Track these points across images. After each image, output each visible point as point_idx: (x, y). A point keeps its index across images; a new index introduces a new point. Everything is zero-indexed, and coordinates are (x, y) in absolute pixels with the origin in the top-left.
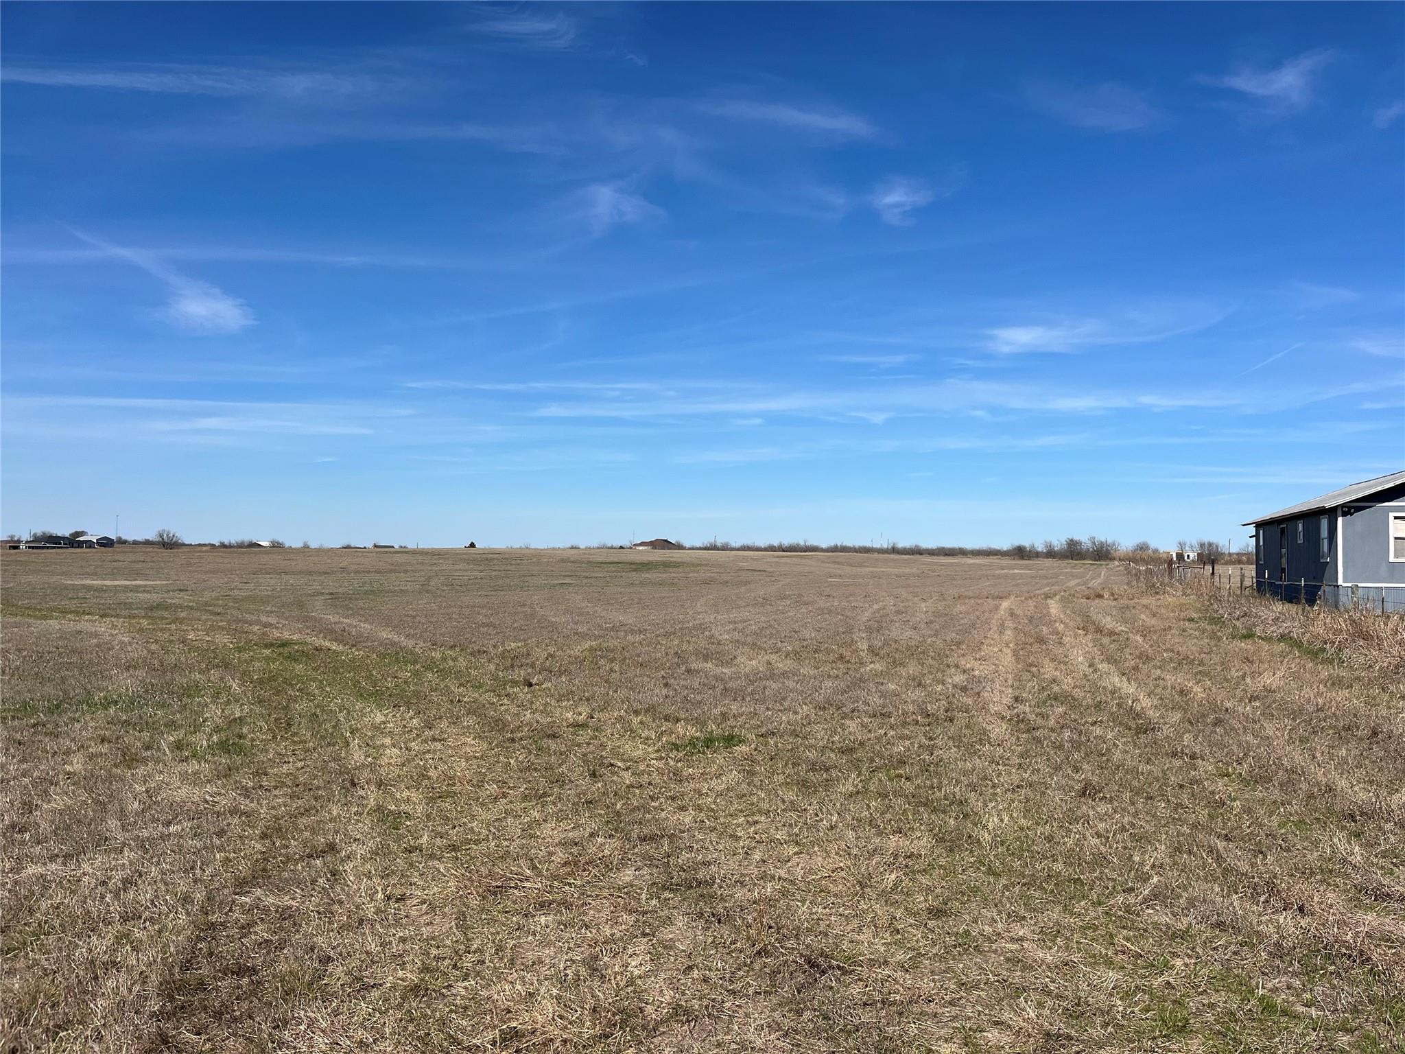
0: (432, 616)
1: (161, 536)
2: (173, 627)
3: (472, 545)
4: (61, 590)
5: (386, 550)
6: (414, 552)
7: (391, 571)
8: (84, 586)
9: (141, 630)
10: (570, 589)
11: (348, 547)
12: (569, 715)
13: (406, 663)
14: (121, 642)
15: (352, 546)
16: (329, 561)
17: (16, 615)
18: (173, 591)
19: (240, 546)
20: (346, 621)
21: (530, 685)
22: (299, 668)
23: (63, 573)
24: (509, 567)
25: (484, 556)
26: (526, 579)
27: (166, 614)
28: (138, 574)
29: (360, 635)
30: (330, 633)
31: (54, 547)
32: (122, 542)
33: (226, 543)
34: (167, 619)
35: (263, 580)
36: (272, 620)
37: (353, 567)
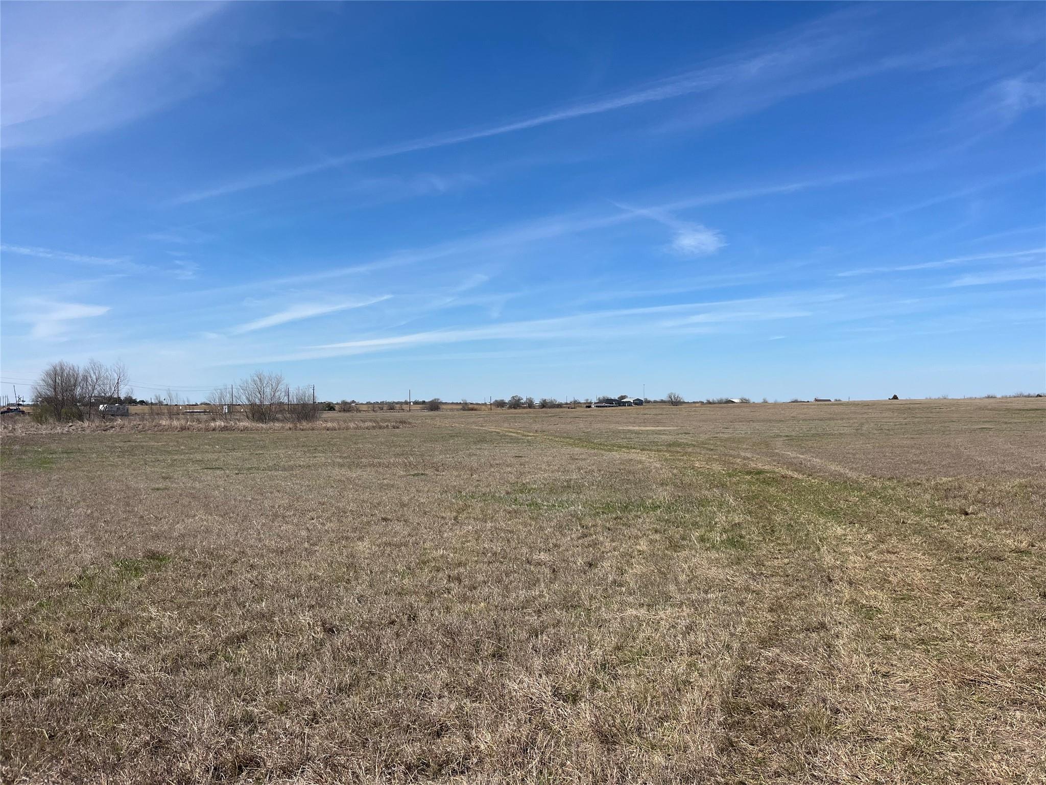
0: (869, 453)
1: (670, 397)
2: (685, 458)
3: (895, 397)
4: (616, 433)
5: (826, 403)
6: (848, 404)
7: (830, 419)
8: (629, 431)
9: (666, 460)
10: (991, 433)
11: (796, 401)
12: (1009, 542)
13: (853, 490)
14: (655, 467)
15: (799, 400)
16: (782, 412)
17: (594, 448)
18: (681, 434)
19: (720, 402)
20: (802, 456)
21: (966, 514)
22: (772, 490)
23: (618, 423)
24: (931, 415)
25: (906, 406)
26: (946, 424)
27: (678, 449)
28: (658, 423)
29: (814, 467)
30: (790, 464)
31: (610, 406)
32: (648, 402)
33: (711, 401)
34: (680, 452)
35: (738, 427)
36: (749, 455)
37: (801, 416)
